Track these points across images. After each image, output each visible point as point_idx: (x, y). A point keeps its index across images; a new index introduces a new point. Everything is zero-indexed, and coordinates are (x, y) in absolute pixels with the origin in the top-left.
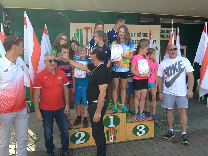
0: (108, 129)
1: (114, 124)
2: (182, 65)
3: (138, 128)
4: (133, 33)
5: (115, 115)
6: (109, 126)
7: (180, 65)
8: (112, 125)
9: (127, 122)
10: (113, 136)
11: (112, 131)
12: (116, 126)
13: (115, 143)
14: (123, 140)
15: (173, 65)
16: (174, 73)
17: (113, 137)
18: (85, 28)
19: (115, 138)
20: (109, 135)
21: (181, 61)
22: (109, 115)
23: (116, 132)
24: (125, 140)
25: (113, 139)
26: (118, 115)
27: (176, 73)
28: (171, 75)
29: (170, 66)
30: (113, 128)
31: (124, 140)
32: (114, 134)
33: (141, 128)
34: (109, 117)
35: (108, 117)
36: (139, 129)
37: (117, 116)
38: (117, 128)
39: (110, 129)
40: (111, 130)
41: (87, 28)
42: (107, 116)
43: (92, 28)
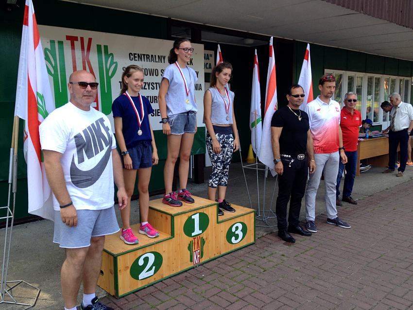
0: (191, 239)
1: (200, 230)
3: (233, 230)
4: (161, 56)
5: (201, 211)
6: (193, 234)
8: (197, 231)
9: (218, 222)
10: (198, 251)
11: (198, 243)
12: (203, 232)
13: (202, 264)
14: (213, 257)
17: (199, 252)
19: (202, 254)
20: (193, 251)
22: (193, 213)
23: (203, 242)
24: (217, 255)
25: (198, 256)
26: (205, 211)
28: (97, 152)
30: (198, 237)
31: (215, 255)
32: (200, 247)
33: (237, 228)
34: (193, 217)
35: (191, 216)
36: (235, 232)
37: (205, 213)
38: (204, 235)
39: (194, 239)
40: (196, 239)
42: (190, 215)
43: (82, 39)
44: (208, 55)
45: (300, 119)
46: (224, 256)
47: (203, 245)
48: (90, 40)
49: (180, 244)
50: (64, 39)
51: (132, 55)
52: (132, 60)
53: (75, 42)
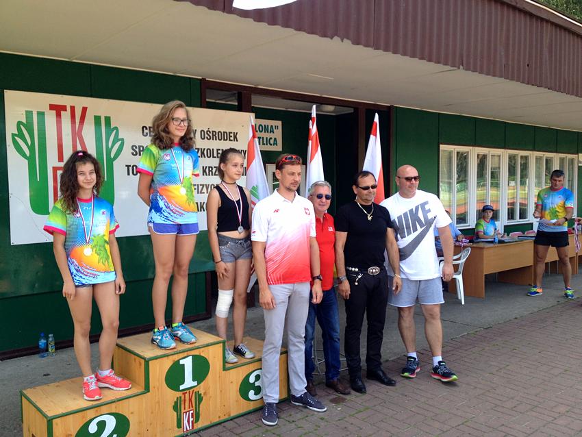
0: (179, 394)
1: (193, 380)
2: (429, 211)
3: (252, 379)
5: (196, 352)
6: (182, 387)
7: (425, 212)
8: (189, 382)
9: (225, 369)
10: (191, 412)
11: (190, 400)
12: (198, 384)
13: (197, 432)
14: (216, 420)
15: (411, 211)
16: (415, 230)
17: (192, 414)
18: (52, 107)
19: (197, 417)
20: (183, 411)
21: (426, 203)
22: (181, 355)
23: (199, 398)
24: (223, 418)
25: (191, 419)
26: (203, 353)
27: (420, 230)
28: (409, 233)
29: (405, 214)
30: (191, 390)
31: (219, 417)
32: (194, 405)
33: (258, 378)
34: (182, 362)
35: (179, 361)
36: (254, 383)
37: (202, 355)
38: (201, 389)
39: (185, 394)
40: (187, 395)
41: (58, 109)
42: (177, 359)
43: (73, 109)
44: (272, 126)
45: (370, 218)
46: (235, 420)
47: (199, 404)
48: (84, 110)
49: (158, 402)
50: (46, 109)
51: (147, 129)
52: (146, 135)
53: (62, 112)
